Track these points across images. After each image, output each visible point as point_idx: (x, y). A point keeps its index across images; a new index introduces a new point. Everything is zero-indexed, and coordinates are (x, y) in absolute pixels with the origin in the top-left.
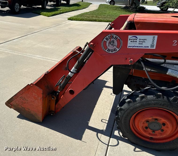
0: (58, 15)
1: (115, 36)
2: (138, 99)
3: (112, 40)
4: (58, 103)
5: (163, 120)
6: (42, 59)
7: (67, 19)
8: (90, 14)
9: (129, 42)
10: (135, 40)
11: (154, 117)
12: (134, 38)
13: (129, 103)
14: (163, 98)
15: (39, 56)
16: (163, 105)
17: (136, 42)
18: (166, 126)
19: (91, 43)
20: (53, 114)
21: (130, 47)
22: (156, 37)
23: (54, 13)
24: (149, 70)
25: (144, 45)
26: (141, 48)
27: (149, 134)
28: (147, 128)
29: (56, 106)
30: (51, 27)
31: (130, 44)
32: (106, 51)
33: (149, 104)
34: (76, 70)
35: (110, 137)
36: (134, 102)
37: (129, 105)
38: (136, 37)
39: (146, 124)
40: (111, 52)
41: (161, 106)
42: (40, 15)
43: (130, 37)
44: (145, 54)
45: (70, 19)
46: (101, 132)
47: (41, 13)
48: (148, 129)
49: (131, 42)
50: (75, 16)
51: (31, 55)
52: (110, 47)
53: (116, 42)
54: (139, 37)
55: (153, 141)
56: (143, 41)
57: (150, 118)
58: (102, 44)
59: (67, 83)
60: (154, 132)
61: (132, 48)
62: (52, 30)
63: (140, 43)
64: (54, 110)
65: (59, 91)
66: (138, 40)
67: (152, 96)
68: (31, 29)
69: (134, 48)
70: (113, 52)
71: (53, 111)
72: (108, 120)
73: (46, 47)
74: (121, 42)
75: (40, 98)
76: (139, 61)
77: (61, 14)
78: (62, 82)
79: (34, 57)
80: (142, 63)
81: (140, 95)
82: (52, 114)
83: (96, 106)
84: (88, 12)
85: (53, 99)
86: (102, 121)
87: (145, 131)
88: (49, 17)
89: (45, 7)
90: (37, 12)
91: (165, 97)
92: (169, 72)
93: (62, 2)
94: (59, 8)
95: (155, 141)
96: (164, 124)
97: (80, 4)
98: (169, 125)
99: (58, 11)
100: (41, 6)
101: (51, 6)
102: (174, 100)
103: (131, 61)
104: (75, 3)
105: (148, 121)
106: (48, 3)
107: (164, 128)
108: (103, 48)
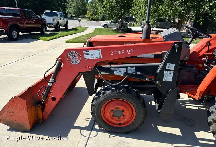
0: (57, 39)
1: (74, 52)
2: (101, 95)
3: (73, 55)
4: (44, 111)
5: (121, 108)
6: (37, 78)
7: (65, 42)
8: (85, 37)
9: (85, 55)
10: (88, 54)
11: (115, 107)
12: (87, 52)
13: (96, 99)
14: (116, 91)
15: (34, 75)
16: (118, 96)
17: (89, 55)
18: (124, 112)
19: (60, 58)
20: (42, 122)
21: (87, 58)
22: (100, 50)
23: (52, 37)
25: (95, 56)
26: (93, 58)
27: (116, 120)
28: (113, 116)
29: (43, 114)
30: (49, 49)
31: (86, 57)
32: (72, 63)
33: (109, 97)
34: (54, 80)
35: (91, 131)
36: (99, 98)
37: (96, 101)
38: (89, 52)
39: (112, 114)
40: (75, 64)
41: (116, 98)
42: (39, 39)
44: (97, 62)
45: (67, 42)
46: (85, 128)
47: (40, 38)
48: (115, 117)
49: (86, 55)
50: (72, 39)
51: (26, 75)
52: (74, 60)
53: (76, 56)
54: (90, 51)
55: (121, 126)
56: (93, 54)
57: (113, 108)
58: (68, 58)
59: (49, 92)
60: (119, 118)
61: (88, 59)
62: (50, 52)
63: (92, 55)
65: (44, 100)
66: (90, 54)
67: (109, 91)
68: (28, 53)
69: (89, 59)
70: (77, 63)
71: (41, 119)
72: (91, 118)
73: (42, 66)
74: (80, 55)
75: (25, 108)
76: (95, 68)
77: (59, 38)
79: (29, 77)
80: (97, 68)
81: (102, 92)
82: (40, 122)
83: (83, 109)
84: (85, 35)
85: (38, 108)
86: (86, 120)
87: (112, 118)
88: (47, 41)
89: (44, 33)
90: (36, 38)
91: (117, 90)
92: (115, 73)
93: (61, 27)
94: (58, 32)
95: (122, 126)
96: (123, 111)
97: (78, 29)
98: (126, 110)
99: (56, 36)
100: (40, 32)
101: (50, 31)
102: (123, 91)
103: (89, 69)
104: (73, 28)
105: (112, 111)
106: (46, 29)
107: (124, 113)
108: (69, 61)
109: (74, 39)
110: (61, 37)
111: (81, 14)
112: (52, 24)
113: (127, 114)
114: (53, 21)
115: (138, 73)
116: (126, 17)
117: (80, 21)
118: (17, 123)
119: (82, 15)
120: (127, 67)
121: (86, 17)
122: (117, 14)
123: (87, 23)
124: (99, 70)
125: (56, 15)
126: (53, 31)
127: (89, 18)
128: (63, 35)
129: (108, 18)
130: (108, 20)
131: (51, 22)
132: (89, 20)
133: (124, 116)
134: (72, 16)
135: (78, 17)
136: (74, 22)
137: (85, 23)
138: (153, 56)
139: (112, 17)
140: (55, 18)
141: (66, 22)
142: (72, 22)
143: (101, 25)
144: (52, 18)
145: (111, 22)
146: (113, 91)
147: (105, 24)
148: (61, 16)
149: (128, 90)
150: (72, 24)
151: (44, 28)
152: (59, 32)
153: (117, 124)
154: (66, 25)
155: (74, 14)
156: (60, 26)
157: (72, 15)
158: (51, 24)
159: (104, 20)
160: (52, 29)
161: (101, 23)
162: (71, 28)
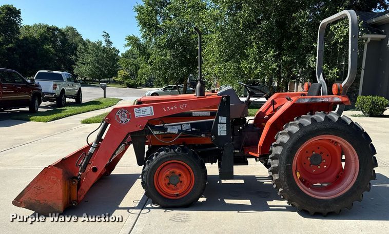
1: (124, 110)
2: (154, 158)
3: (123, 113)
4: (81, 188)
5: (178, 171)
7: (80, 123)
9: (135, 113)
10: (139, 111)
11: (170, 171)
22: (152, 107)
23: (55, 116)
24: (158, 133)
25: (146, 113)
26: (145, 116)
27: (173, 189)
28: (169, 184)
29: (79, 192)
31: (136, 115)
32: (120, 122)
34: (97, 145)
35: (142, 210)
36: (151, 161)
37: (149, 165)
39: (167, 181)
40: (124, 123)
41: (171, 159)
42: (30, 121)
43: (135, 109)
44: (149, 120)
45: (85, 122)
47: (31, 118)
48: (171, 185)
49: (137, 113)
50: (93, 117)
52: (123, 119)
53: (126, 114)
54: (141, 109)
55: (178, 197)
56: (145, 111)
57: (168, 173)
58: (116, 118)
60: (176, 186)
61: (138, 117)
63: (143, 113)
64: (76, 199)
65: (81, 173)
66: (141, 111)
67: (163, 152)
68: (18, 140)
69: (140, 117)
70: (126, 123)
72: (140, 199)
73: (51, 156)
74: (130, 114)
75: (59, 181)
76: (146, 126)
78: (82, 162)
83: (128, 194)
85: (74, 183)
86: (133, 202)
87: (168, 188)
88: (46, 122)
89: (36, 109)
90: (23, 118)
91: (172, 150)
92: (169, 131)
93: (68, 100)
94: (62, 108)
95: (180, 197)
96: (180, 175)
97: (101, 101)
98: (183, 174)
99: (62, 113)
100: (27, 109)
101: (46, 107)
102: (178, 151)
103: (140, 127)
104: (91, 100)
105: (167, 177)
106: (40, 103)
107: (181, 179)
108: (117, 121)
109: (97, 117)
110: (71, 115)
111: (105, 76)
112: (52, 94)
113: (185, 179)
114: (55, 88)
115: (193, 129)
116: (193, 81)
117: (104, 88)
118: (45, 204)
119: (107, 77)
120: (181, 125)
121: (115, 82)
122: (175, 75)
123: (118, 92)
124: (151, 128)
125: (59, 78)
126: (52, 106)
127: (121, 83)
128: (76, 112)
129: (160, 82)
130: (159, 85)
131: (51, 90)
132: (121, 86)
133: (181, 182)
134: (85, 80)
135: (98, 82)
136: (91, 91)
137: (113, 92)
138: (209, 115)
139: (166, 82)
140: (58, 83)
141: (77, 91)
142: (88, 91)
143: (147, 94)
144: (52, 83)
145: (165, 89)
146: (167, 151)
147: (154, 92)
148: (69, 80)
149: (184, 150)
150: (89, 94)
151: (36, 102)
152: (65, 108)
153: (174, 196)
154: (78, 96)
155: (90, 75)
156: (66, 97)
157: (85, 78)
158: (48, 93)
159: (152, 87)
160: (48, 103)
161: (146, 92)
162: (88, 101)
